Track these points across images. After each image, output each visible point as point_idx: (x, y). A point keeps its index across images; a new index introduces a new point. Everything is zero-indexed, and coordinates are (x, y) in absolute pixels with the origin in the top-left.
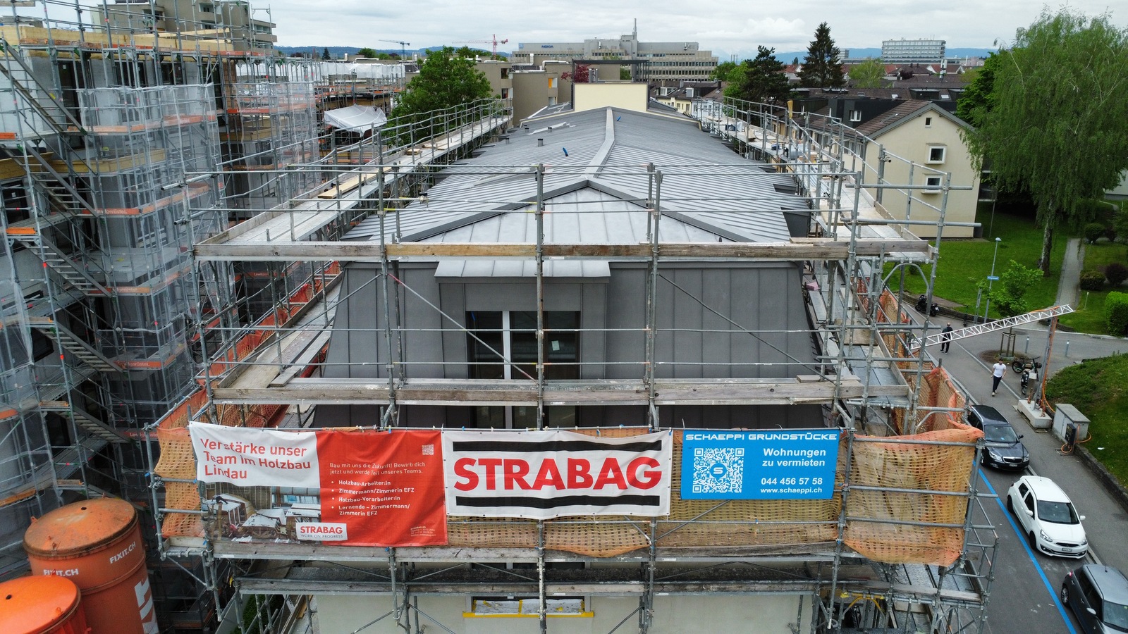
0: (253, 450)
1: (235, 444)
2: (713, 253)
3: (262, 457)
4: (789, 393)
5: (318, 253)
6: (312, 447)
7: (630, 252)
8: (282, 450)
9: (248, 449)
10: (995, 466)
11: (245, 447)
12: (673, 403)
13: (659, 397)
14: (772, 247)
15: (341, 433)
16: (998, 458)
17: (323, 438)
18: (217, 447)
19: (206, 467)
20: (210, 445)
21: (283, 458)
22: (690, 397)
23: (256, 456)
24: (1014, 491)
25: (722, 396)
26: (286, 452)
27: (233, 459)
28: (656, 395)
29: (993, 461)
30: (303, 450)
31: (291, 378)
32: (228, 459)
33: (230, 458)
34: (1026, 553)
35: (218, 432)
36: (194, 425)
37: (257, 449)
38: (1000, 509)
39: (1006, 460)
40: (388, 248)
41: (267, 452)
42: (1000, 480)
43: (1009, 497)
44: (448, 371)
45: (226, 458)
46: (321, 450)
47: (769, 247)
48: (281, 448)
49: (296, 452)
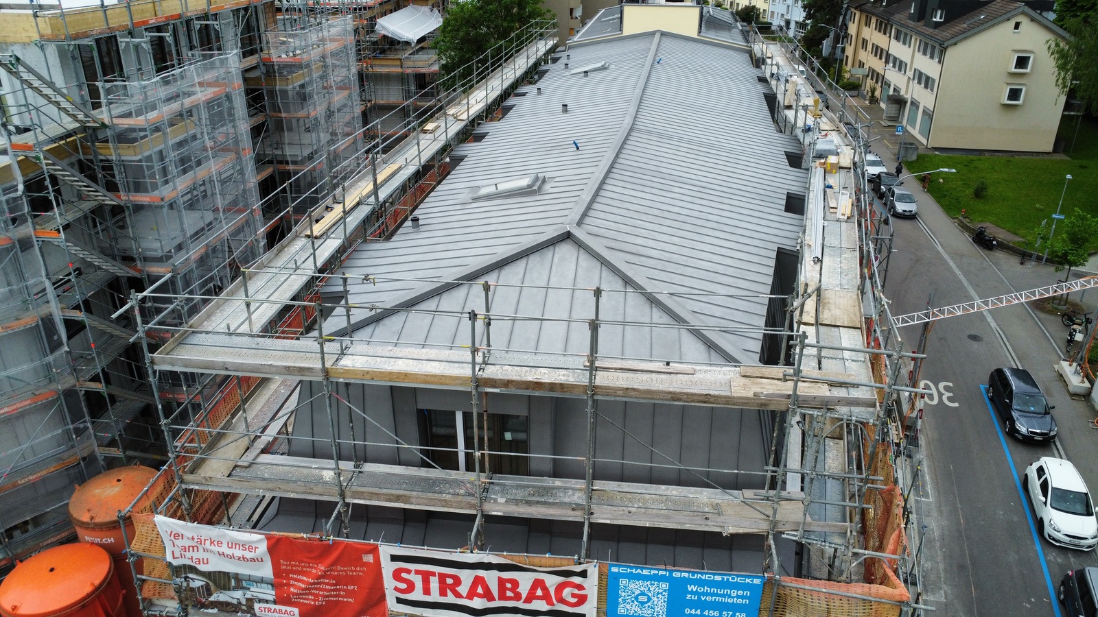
0: (212, 543)
1: (196, 537)
2: (649, 396)
3: (221, 550)
4: (724, 522)
5: (264, 370)
6: (263, 547)
7: (565, 390)
8: (237, 546)
9: (208, 543)
10: (1020, 437)
11: (205, 540)
12: (608, 522)
13: (594, 516)
14: (710, 395)
15: (287, 538)
16: (1023, 430)
17: (273, 541)
18: (180, 537)
19: (173, 552)
20: (174, 536)
21: (238, 553)
22: (626, 518)
23: (216, 549)
24: (1032, 471)
25: (657, 519)
26: (241, 548)
27: (195, 548)
28: (592, 514)
29: (1018, 432)
30: (256, 548)
31: (258, 456)
32: (191, 548)
33: (193, 547)
34: (1032, 539)
35: (182, 527)
36: (159, 519)
37: (216, 543)
38: (1016, 487)
39: (1032, 432)
40: (330, 370)
41: (225, 545)
42: (1022, 453)
43: (1026, 475)
44: (403, 457)
45: (189, 547)
46: (271, 550)
47: (706, 395)
48: (234, 544)
49: (250, 548)
